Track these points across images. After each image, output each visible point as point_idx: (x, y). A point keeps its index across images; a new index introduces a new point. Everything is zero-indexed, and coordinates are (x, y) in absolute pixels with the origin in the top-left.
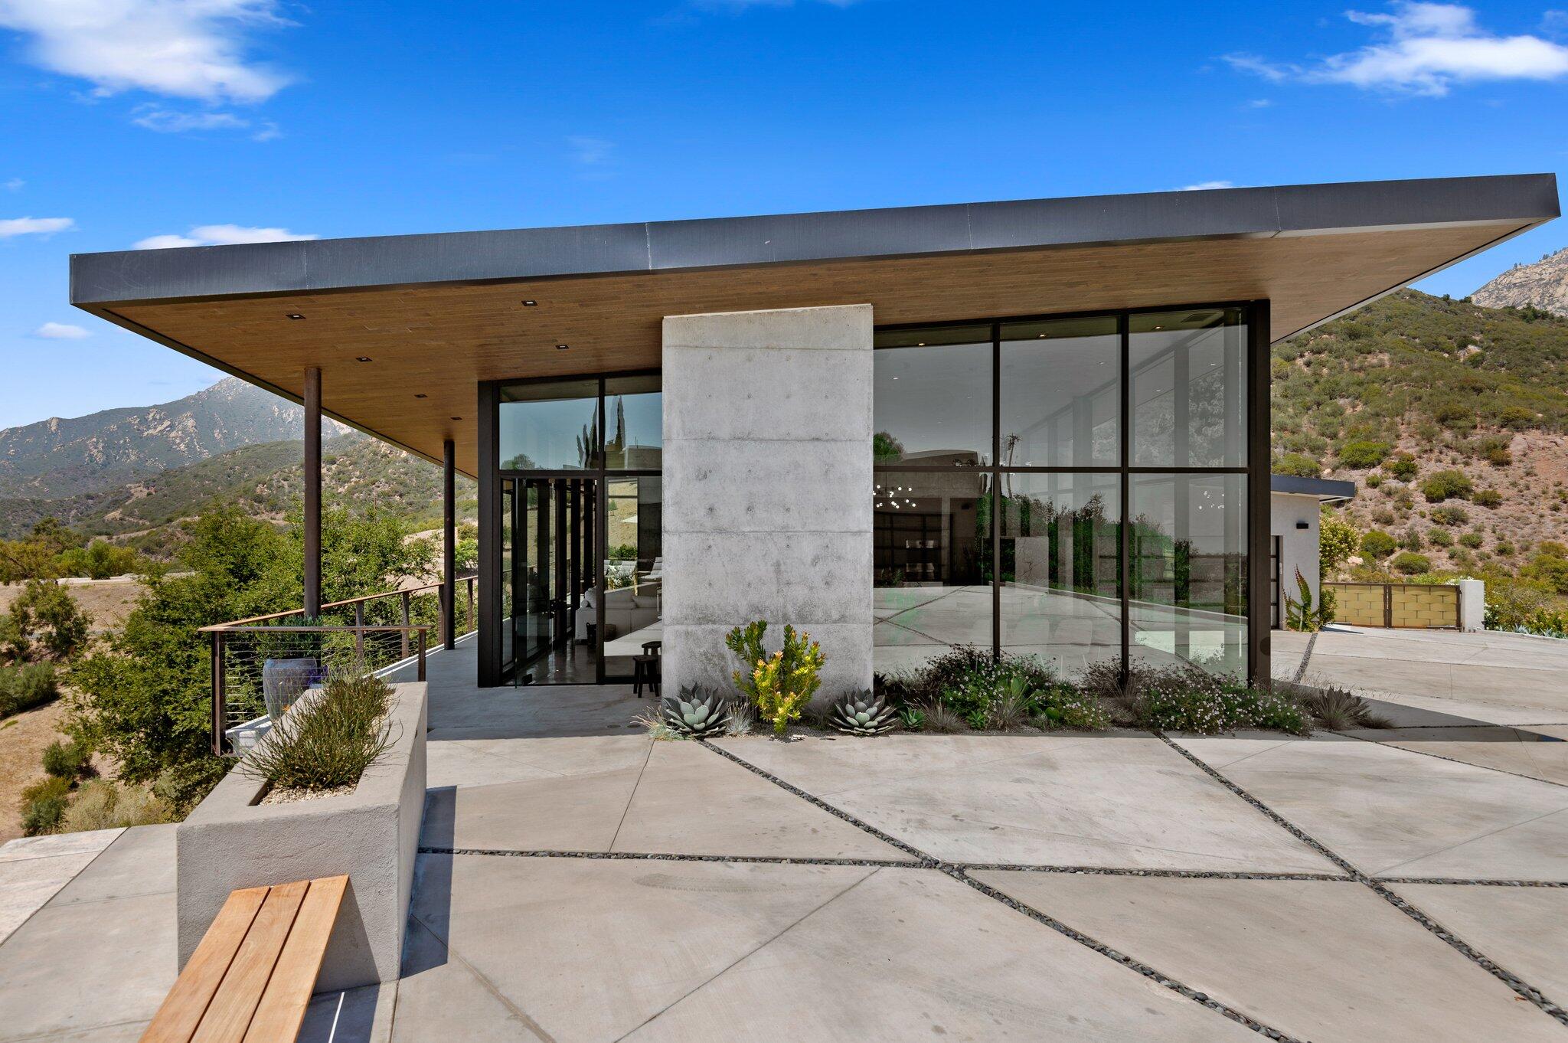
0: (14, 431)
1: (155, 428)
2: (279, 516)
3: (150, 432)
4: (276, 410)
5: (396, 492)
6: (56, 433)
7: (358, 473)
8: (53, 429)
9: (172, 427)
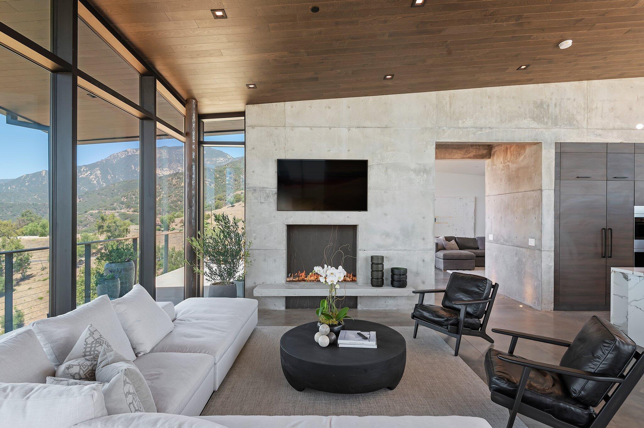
0: (27, 175)
1: (84, 174)
2: (131, 210)
3: (82, 176)
4: (133, 167)
5: (179, 200)
6: (45, 176)
7: (163, 192)
8: (43, 175)
9: (91, 174)
